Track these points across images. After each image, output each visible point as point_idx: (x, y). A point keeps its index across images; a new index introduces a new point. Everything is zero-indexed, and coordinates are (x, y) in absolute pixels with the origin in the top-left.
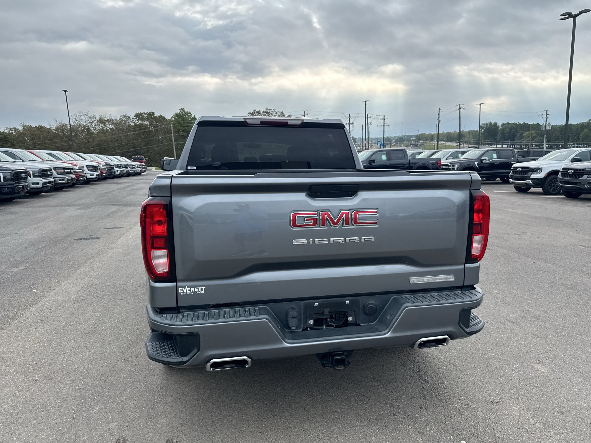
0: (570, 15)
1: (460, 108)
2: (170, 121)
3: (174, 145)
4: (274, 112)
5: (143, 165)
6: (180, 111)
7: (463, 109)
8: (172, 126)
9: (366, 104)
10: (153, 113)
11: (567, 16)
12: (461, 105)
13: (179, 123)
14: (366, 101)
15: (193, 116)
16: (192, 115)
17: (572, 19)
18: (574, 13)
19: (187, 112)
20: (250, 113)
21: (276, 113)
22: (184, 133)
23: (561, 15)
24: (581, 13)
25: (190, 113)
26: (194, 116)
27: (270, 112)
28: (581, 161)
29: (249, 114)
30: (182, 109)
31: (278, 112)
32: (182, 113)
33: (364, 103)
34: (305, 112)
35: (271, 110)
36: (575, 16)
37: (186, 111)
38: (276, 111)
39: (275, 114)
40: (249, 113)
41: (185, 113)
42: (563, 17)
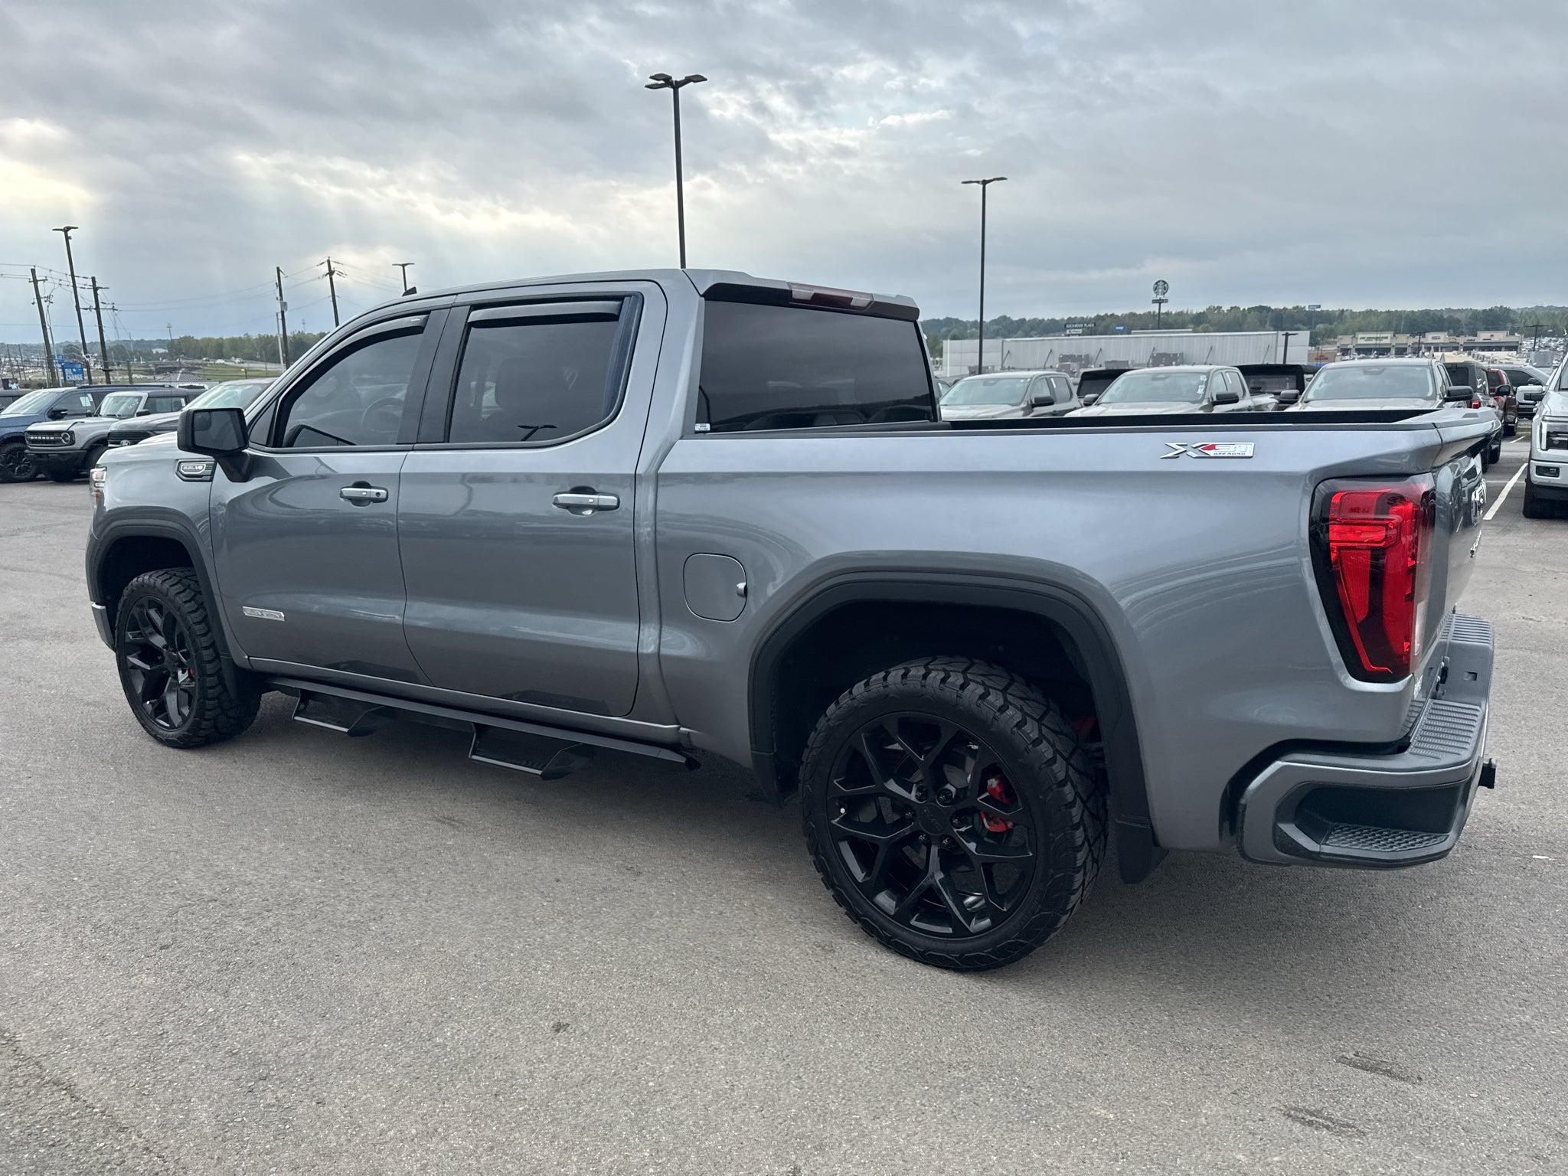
0: (667, 81)
1: (331, 273)
7: (340, 274)
9: (67, 238)
11: (662, 82)
12: (332, 263)
14: (66, 230)
17: (670, 91)
18: (677, 77)
23: (652, 78)
24: (688, 80)
36: (676, 86)
42: (654, 82)
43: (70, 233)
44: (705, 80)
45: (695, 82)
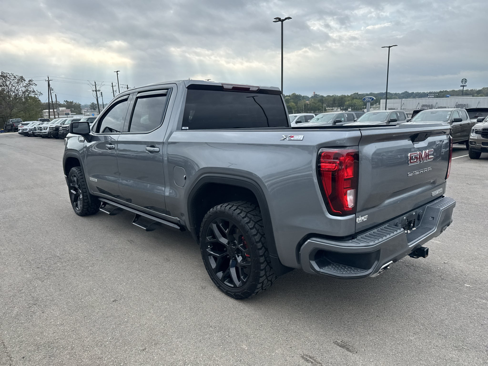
0: (280, 20)
4: (12, 76)
11: (278, 20)
17: (280, 22)
18: (282, 18)
21: (15, 77)
27: (7, 76)
31: (16, 76)
33: (116, 73)
34: (48, 77)
35: (8, 73)
38: (14, 75)
39: (13, 78)
42: (275, 20)
43: (118, 73)
44: (291, 18)
45: (288, 19)
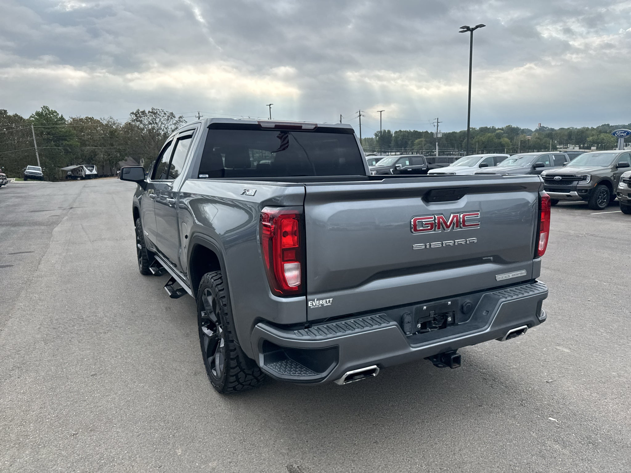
0: (468, 29)
1: (360, 116)
2: (29, 122)
3: (36, 150)
4: (162, 112)
5: (3, 176)
6: (43, 110)
7: (363, 116)
8: (32, 127)
9: (270, 108)
10: (5, 111)
11: (465, 29)
12: (361, 112)
13: (42, 124)
14: (270, 105)
15: (60, 116)
16: (58, 114)
17: (469, 32)
18: (471, 27)
19: (52, 110)
20: (133, 113)
22: (49, 136)
23: (461, 28)
24: (477, 27)
25: (56, 112)
26: (62, 116)
27: (157, 113)
28: (487, 166)
29: (131, 115)
30: (45, 108)
31: (166, 113)
32: (45, 111)
33: (269, 106)
34: (199, 113)
35: (158, 110)
36: (472, 30)
37: (50, 110)
38: (165, 111)
39: (163, 115)
40: (131, 113)
41: (50, 112)
42: (462, 30)
43: (271, 106)
44: (485, 26)
45: (480, 27)
